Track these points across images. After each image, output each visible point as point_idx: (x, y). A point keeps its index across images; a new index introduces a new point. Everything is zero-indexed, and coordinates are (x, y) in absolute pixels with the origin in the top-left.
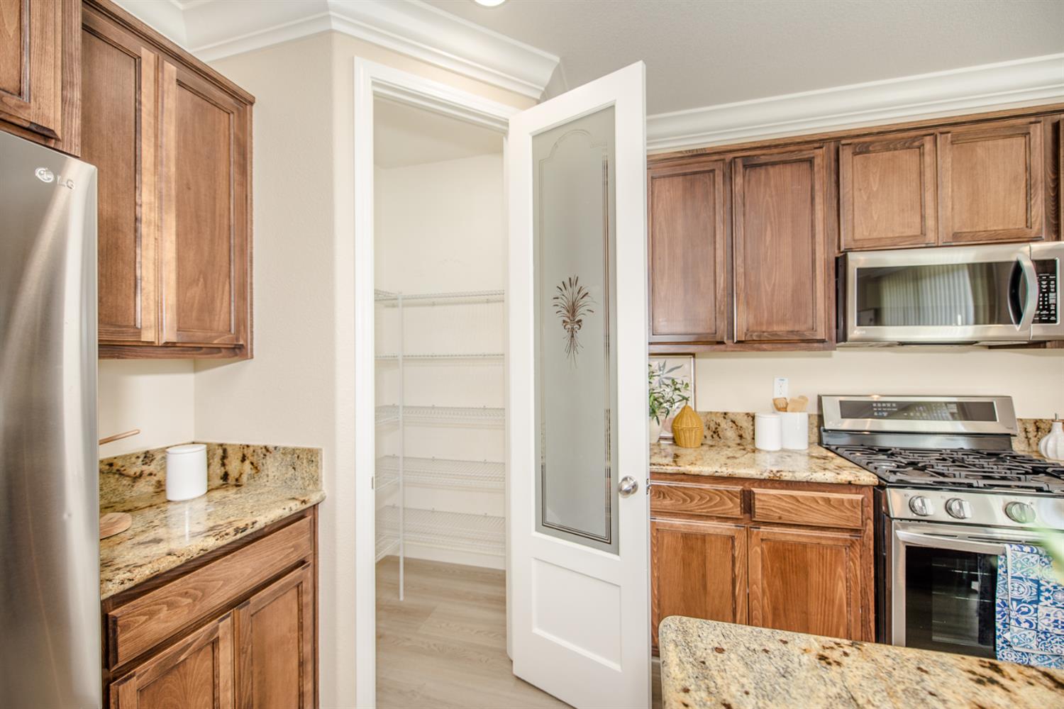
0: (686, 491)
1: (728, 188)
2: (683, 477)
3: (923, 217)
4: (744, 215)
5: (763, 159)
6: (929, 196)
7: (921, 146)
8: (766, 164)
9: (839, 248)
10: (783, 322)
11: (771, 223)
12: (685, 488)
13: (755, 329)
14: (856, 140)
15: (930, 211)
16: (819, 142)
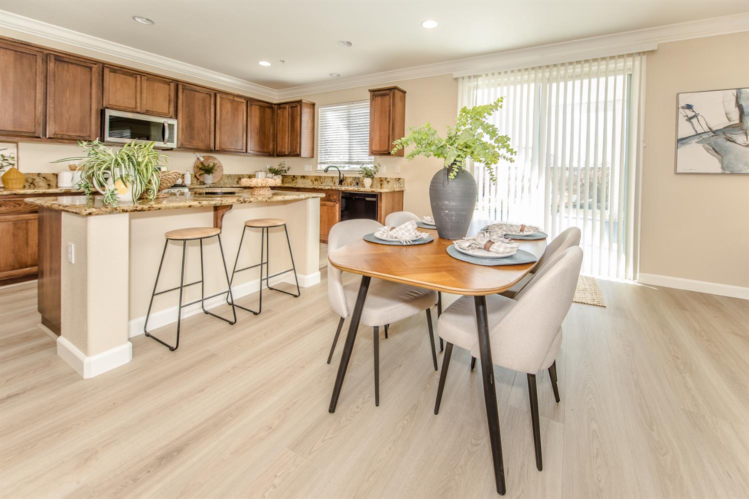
0: (16, 202)
1: (45, 66)
2: (14, 196)
3: (136, 102)
4: (55, 81)
5: (66, 60)
6: (138, 96)
7: (136, 78)
8: (68, 62)
9: (103, 106)
10: (75, 131)
11: (70, 88)
12: (16, 201)
13: (59, 133)
14: (112, 67)
15: (138, 101)
16: (96, 62)
